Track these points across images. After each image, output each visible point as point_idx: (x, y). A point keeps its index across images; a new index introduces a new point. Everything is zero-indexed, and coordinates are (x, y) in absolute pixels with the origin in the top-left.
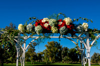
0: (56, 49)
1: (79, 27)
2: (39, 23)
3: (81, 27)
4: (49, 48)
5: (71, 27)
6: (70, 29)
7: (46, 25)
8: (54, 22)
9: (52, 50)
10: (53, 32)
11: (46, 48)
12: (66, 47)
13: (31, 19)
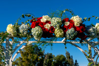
0: (36, 56)
1: (91, 29)
2: (37, 23)
3: (94, 30)
4: (25, 54)
5: (82, 30)
6: (81, 31)
7: (48, 26)
8: (58, 23)
9: (29, 57)
10: (58, 35)
11: (20, 55)
12: (50, 53)
13: (23, 17)
